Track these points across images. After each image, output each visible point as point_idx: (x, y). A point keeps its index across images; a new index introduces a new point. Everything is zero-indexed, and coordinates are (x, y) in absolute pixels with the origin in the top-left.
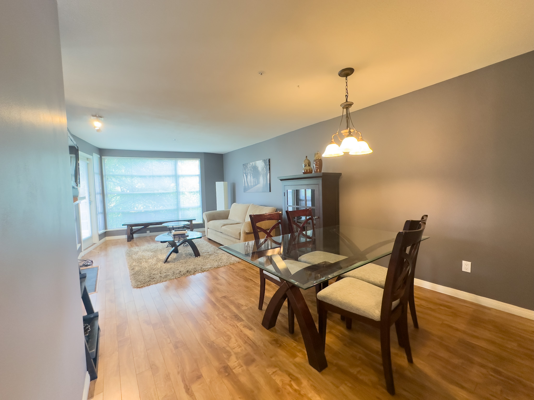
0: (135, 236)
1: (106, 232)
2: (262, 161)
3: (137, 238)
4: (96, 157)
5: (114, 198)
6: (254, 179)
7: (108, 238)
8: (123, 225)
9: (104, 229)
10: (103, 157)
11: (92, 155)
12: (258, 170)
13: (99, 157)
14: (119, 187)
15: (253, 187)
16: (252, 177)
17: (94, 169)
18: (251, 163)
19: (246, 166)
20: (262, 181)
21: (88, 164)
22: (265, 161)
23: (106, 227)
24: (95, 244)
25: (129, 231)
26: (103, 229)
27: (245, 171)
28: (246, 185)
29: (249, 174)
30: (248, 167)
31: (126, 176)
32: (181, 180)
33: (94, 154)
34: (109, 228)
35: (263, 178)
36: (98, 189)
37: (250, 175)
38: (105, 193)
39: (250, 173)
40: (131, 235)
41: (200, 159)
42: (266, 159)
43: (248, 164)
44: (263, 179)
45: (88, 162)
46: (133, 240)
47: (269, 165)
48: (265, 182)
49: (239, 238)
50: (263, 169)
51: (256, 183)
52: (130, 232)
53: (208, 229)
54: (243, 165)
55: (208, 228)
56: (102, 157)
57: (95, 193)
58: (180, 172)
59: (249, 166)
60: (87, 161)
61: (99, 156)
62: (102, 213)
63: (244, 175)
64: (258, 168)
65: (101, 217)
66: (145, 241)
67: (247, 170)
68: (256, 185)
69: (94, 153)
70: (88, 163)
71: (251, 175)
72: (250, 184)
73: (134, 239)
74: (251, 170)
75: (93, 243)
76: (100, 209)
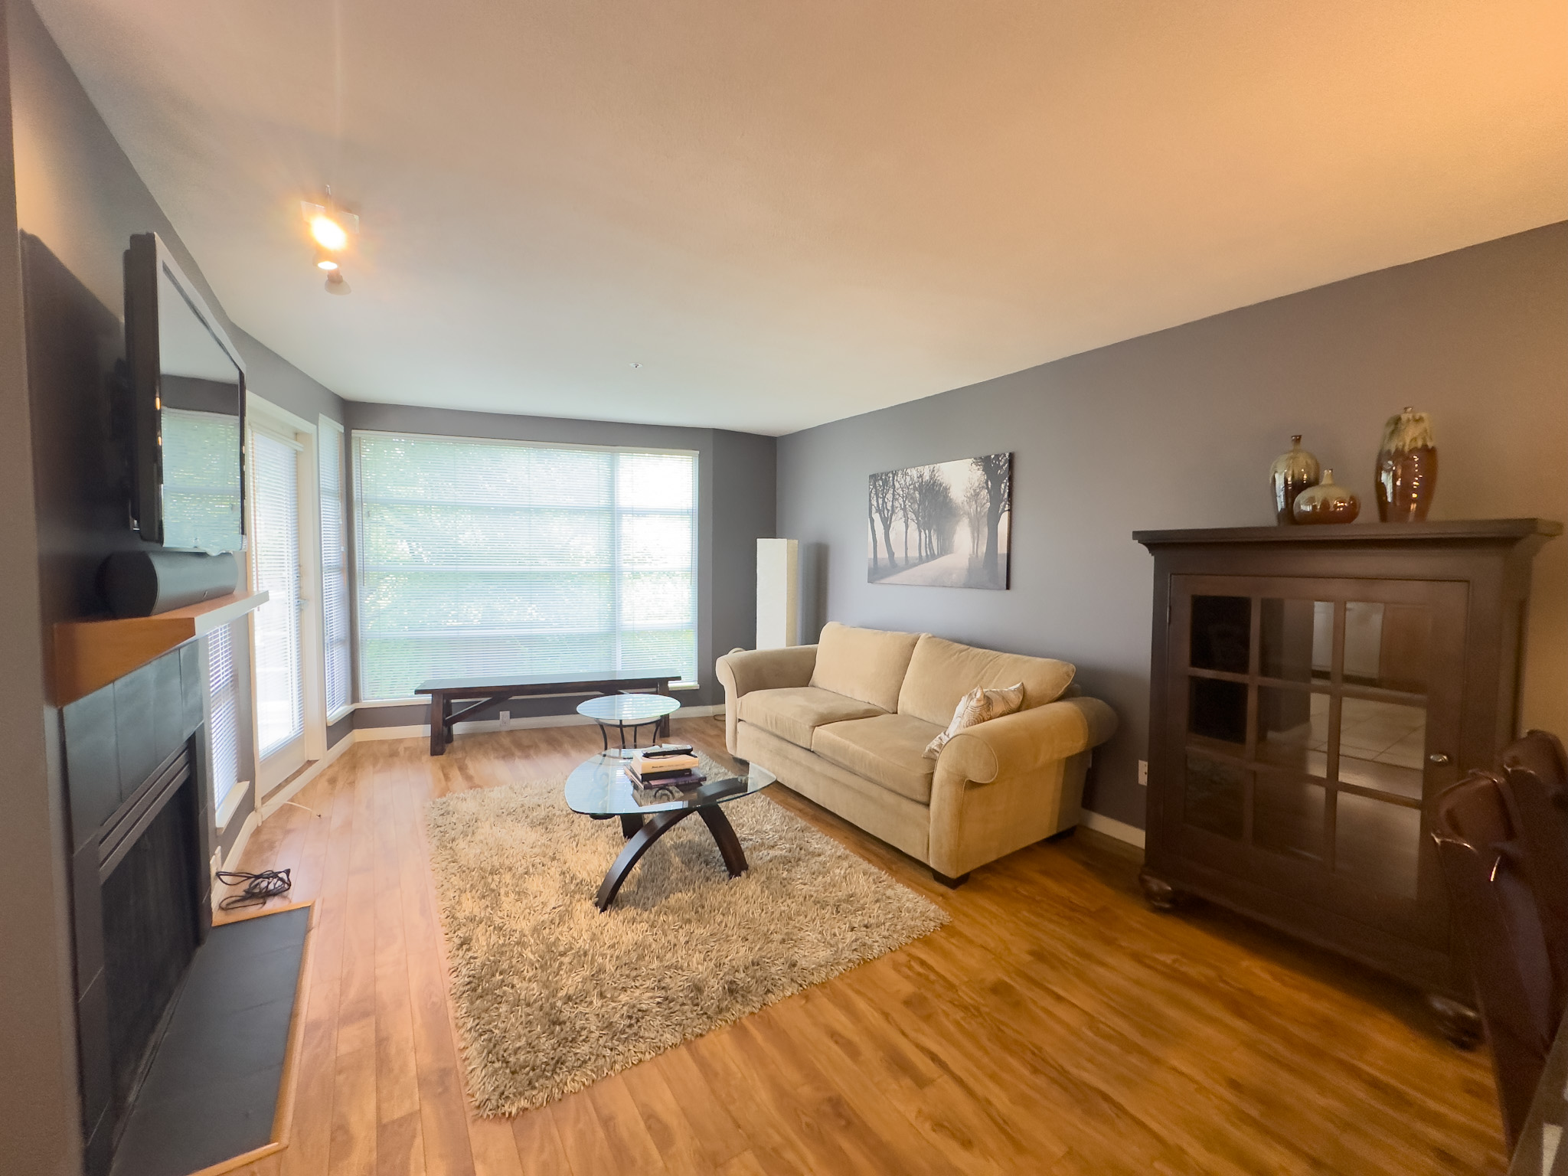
0: (458, 728)
1: (353, 713)
2: (971, 461)
3: (465, 737)
4: (328, 431)
5: (386, 582)
6: (923, 533)
7: (359, 735)
8: (418, 692)
9: (350, 700)
10: (355, 433)
11: (315, 421)
12: (946, 496)
13: (343, 431)
14: (405, 544)
15: (915, 565)
16: (913, 526)
17: (319, 474)
18: (913, 472)
19: (885, 482)
20: (965, 543)
21: (297, 453)
22: (987, 463)
23: (354, 695)
24: (310, 763)
25: (439, 716)
26: (345, 703)
27: (880, 501)
28: (883, 554)
29: (901, 513)
30: (897, 485)
31: (427, 506)
32: (629, 527)
33: (322, 418)
34: (366, 697)
35: (975, 530)
36: (332, 551)
37: (905, 515)
38: (357, 568)
39: (904, 509)
40: (446, 730)
41: (698, 452)
42: (997, 456)
43: (895, 474)
44: (973, 533)
45: (299, 446)
46: (450, 745)
47: (1011, 479)
48: (983, 549)
49: (924, 799)
50: (977, 494)
51: (931, 548)
52: (444, 719)
53: (739, 724)
54: (871, 477)
55: (740, 720)
56: (353, 431)
57: (321, 568)
58: (626, 498)
59: (900, 481)
60: (295, 442)
61: (341, 429)
62: (341, 642)
63: (876, 517)
64: (946, 489)
65: (338, 657)
66: (497, 758)
67: (889, 496)
68: (932, 557)
69: (320, 414)
70: (299, 449)
71: (911, 515)
72: (899, 554)
73: (455, 743)
74: (912, 498)
75: (306, 760)
76: (337, 627)
